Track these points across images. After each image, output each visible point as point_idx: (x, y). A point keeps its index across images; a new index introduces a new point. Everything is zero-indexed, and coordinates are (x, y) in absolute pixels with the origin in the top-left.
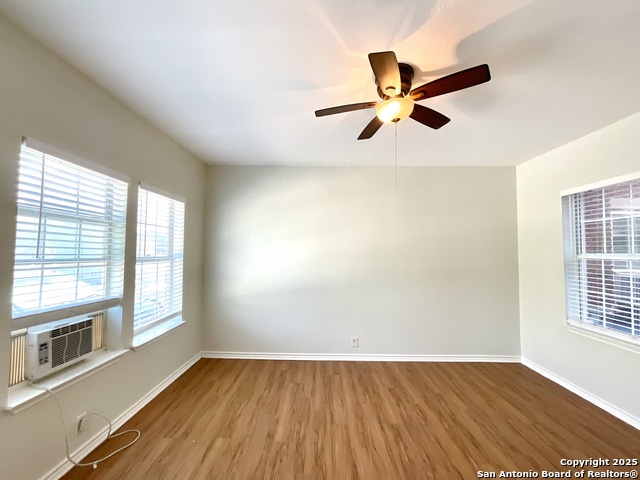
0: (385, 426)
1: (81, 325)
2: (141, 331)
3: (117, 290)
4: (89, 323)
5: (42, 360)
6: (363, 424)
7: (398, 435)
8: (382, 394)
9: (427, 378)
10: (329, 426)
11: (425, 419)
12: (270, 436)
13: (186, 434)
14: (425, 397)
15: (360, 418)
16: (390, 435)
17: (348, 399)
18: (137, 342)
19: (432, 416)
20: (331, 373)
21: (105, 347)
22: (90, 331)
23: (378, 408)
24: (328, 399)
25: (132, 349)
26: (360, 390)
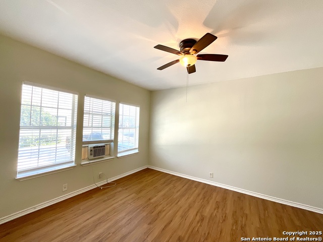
0: (199, 214)
1: (102, 146)
2: (120, 152)
3: (113, 138)
4: (104, 146)
5: (91, 154)
6: (189, 210)
7: (202, 219)
8: (211, 202)
9: (247, 204)
10: (174, 204)
11: (224, 220)
12: (150, 199)
13: (127, 189)
14: (236, 212)
15: (190, 207)
16: (198, 218)
17: (192, 198)
18: (119, 155)
19: (230, 220)
20: (194, 186)
21: (110, 155)
22: (104, 149)
23: (203, 207)
24: (182, 195)
25: (117, 157)
26: (201, 196)
